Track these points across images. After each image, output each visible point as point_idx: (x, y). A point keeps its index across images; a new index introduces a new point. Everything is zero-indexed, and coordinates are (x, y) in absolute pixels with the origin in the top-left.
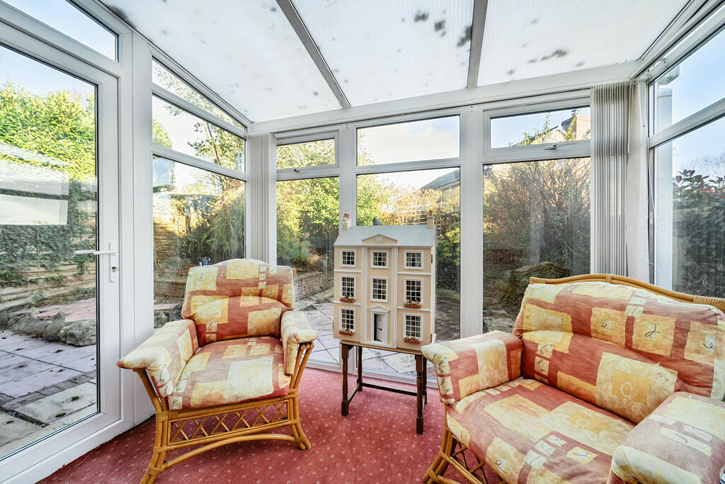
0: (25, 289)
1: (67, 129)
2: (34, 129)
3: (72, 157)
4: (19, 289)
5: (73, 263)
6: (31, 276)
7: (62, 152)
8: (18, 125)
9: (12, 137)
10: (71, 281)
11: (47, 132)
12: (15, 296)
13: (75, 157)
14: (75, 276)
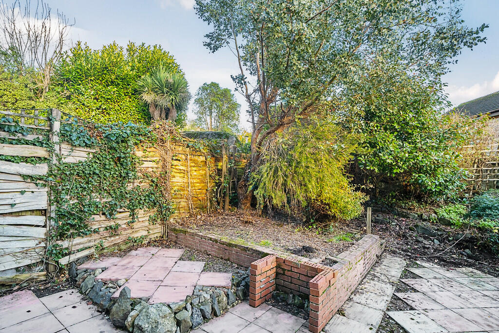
0: (90, 239)
1: (113, 77)
2: (92, 78)
3: (115, 101)
4: (85, 239)
5: (127, 210)
6: (95, 224)
7: (109, 97)
8: (83, 76)
9: (79, 87)
10: (125, 229)
11: (101, 81)
12: (81, 246)
13: (118, 101)
14: (128, 224)
